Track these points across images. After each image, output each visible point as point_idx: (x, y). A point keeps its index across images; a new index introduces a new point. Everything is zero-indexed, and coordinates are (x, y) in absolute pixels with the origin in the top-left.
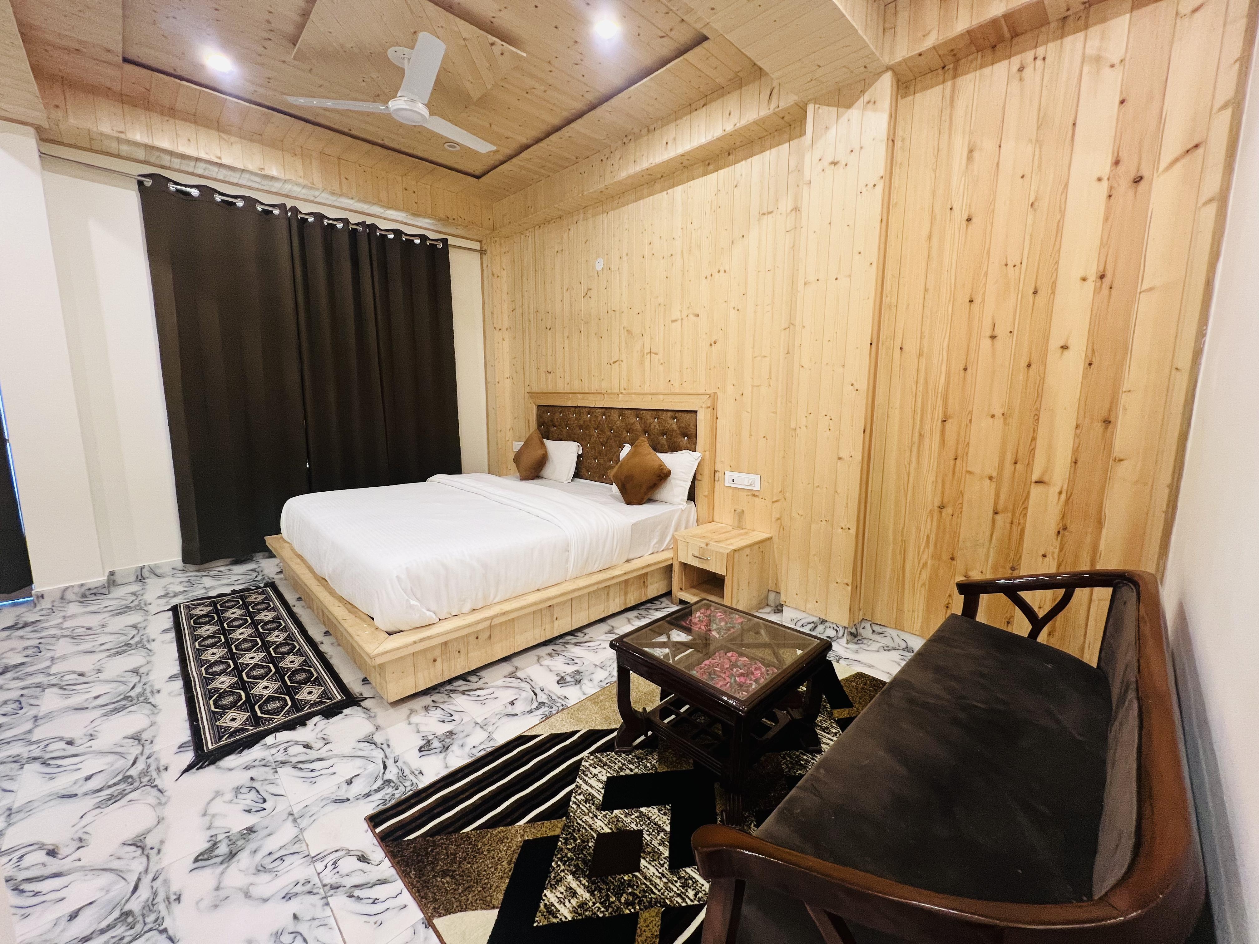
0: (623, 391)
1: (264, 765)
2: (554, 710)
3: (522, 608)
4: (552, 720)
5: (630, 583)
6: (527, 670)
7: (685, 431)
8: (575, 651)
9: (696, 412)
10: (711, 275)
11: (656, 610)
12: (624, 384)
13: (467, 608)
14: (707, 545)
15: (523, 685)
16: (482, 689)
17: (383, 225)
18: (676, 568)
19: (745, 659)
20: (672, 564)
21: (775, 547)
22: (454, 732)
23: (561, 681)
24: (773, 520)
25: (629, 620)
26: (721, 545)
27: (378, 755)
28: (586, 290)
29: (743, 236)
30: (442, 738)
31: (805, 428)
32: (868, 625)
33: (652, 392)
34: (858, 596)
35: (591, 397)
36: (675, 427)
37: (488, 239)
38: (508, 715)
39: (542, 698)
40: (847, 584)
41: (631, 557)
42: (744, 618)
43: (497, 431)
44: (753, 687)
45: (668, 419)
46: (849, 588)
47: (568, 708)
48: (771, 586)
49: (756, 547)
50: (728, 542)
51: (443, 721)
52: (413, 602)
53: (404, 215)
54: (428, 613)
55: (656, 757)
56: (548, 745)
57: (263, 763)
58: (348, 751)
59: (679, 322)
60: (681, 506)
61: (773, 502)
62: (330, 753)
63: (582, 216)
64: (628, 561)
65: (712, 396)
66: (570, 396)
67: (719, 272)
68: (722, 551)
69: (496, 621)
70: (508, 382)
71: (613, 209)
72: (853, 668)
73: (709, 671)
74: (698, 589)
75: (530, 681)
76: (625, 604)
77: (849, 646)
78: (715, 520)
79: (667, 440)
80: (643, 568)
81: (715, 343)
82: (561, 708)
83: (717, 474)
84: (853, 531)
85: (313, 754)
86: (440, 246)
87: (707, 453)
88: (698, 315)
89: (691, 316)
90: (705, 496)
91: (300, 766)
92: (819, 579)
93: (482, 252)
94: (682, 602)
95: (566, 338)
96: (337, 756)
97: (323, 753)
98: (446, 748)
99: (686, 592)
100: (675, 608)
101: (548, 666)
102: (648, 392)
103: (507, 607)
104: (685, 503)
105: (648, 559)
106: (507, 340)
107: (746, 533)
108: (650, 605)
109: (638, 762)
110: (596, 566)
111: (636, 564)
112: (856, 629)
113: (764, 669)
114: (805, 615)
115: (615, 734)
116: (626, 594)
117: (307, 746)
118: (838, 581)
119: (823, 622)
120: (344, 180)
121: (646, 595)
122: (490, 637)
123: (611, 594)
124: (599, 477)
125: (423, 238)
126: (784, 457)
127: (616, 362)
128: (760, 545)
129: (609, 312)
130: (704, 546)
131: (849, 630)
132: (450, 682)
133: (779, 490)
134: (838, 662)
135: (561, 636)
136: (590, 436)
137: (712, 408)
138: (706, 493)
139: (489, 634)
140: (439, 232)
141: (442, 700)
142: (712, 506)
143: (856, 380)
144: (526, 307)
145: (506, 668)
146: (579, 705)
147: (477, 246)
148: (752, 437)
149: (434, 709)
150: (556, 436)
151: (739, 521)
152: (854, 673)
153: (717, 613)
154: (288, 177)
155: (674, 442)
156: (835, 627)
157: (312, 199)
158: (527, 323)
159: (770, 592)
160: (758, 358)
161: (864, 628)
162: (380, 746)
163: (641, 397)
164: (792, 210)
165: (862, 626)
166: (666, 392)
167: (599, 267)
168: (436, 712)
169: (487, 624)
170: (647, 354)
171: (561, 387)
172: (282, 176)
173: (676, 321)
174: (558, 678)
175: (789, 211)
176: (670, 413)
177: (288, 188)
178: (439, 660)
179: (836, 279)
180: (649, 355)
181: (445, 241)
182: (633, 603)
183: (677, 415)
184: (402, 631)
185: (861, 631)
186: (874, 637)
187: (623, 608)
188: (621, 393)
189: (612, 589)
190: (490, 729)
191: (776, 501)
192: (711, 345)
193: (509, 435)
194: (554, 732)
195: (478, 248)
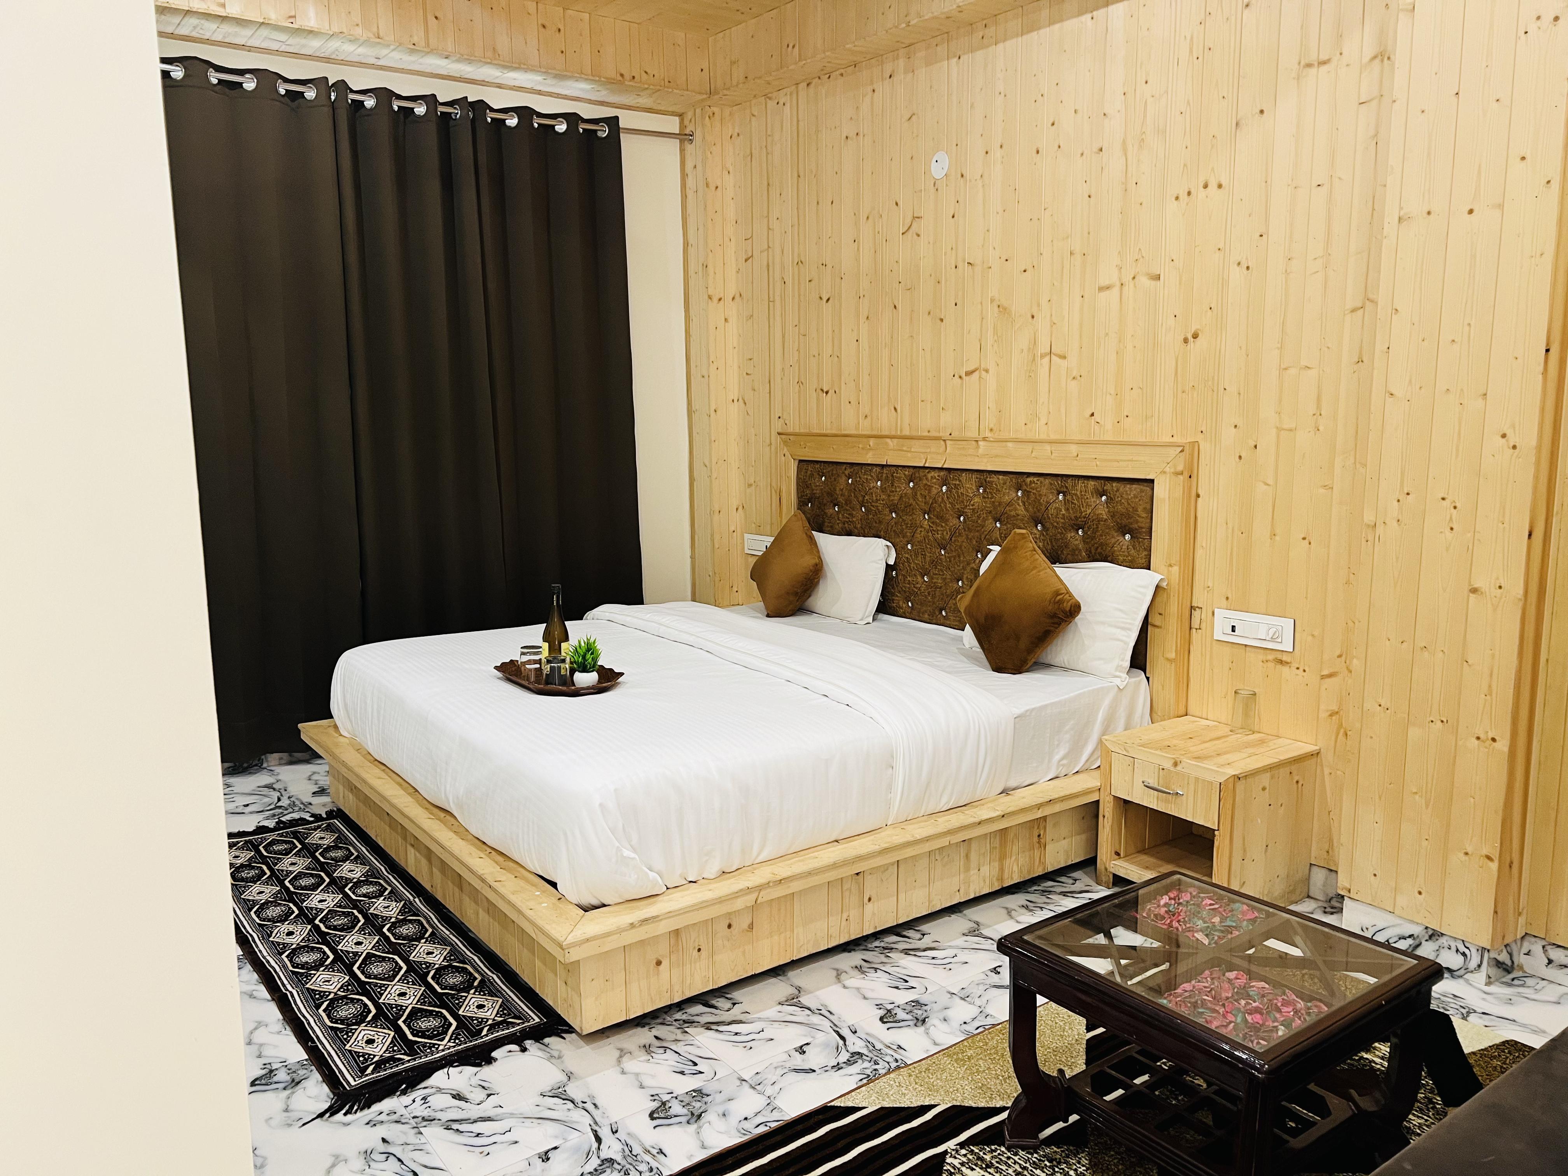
0: (988, 434)
1: (397, 1122)
2: (882, 1068)
3: (810, 874)
4: (881, 1083)
5: (1011, 835)
6: (818, 993)
7: (1125, 521)
8: (909, 965)
9: (1152, 481)
10: (1189, 193)
11: (1064, 894)
12: (989, 420)
13: (712, 870)
14: (1176, 764)
15: (816, 1019)
16: (741, 1022)
17: (497, 100)
18: (1107, 810)
19: (1263, 984)
20: (1098, 802)
21: (1327, 771)
22: (704, 1091)
23: (888, 1017)
24: (1324, 715)
25: (1009, 912)
26: (1207, 764)
27: (582, 1119)
28: (908, 221)
29: (1262, 112)
30: (687, 1099)
31: (1395, 523)
32: (1537, 948)
33: (1053, 437)
34: (1515, 881)
35: (917, 446)
36: (1103, 512)
37: (698, 111)
38: (796, 1071)
39: (856, 1045)
40: (1489, 858)
41: (1012, 783)
42: (1260, 911)
43: (712, 512)
44: (1280, 1033)
45: (1089, 495)
46: (1494, 866)
47: (907, 1065)
48: (1316, 853)
49: (1284, 772)
50: (1221, 760)
51: (682, 1073)
52: (627, 853)
53: (539, 78)
54: (652, 875)
55: (1085, 1161)
56: (879, 1125)
57: (394, 1117)
58: (527, 1107)
59: (1115, 291)
60: (1117, 682)
61: (1323, 677)
62: (499, 1110)
63: (901, 62)
64: (1005, 792)
65: (1187, 449)
66: (872, 442)
67: (1206, 186)
68: (1209, 777)
69: (765, 896)
70: (734, 408)
71: (972, 50)
72: (1499, 1032)
73: (1193, 1000)
74: (1152, 856)
75: (827, 1014)
76: (1001, 879)
77: (1492, 989)
78: (1190, 711)
79: (1084, 539)
80: (1039, 806)
81: (1195, 336)
82: (894, 1065)
83: (1196, 614)
84: (1503, 745)
85: (473, 1111)
86: (604, 132)
87: (1176, 569)
88: (1158, 278)
89: (1144, 281)
90: (1170, 660)
91: (455, 1126)
92: (1424, 843)
93: (685, 137)
94: (1118, 880)
95: (862, 319)
96: (512, 1115)
97: (487, 1108)
98: (696, 1117)
99: (1126, 861)
100: (1102, 892)
101: (858, 989)
102: (1043, 436)
103: (783, 870)
104: (1125, 675)
105: (1046, 790)
106: (733, 320)
107: (1262, 742)
108: (1050, 883)
109: (1052, 1167)
110: (944, 800)
111: (1024, 798)
112: (1511, 955)
113: (1301, 1004)
114: (1389, 920)
115: (1004, 1115)
116: (1002, 858)
117: (458, 1097)
118: (1469, 850)
119: (1434, 935)
120: (432, 21)
121: (1042, 862)
122: (751, 927)
123: (973, 856)
124: (932, 614)
125: (572, 118)
126: (1348, 583)
127: (972, 372)
128: (1294, 768)
129: (960, 266)
130: (1168, 765)
131: (1493, 955)
132: (680, 1006)
133: (1338, 653)
134: (1464, 1018)
135: (877, 935)
136: (914, 527)
137: (1186, 475)
138: (1172, 655)
139: (749, 921)
140: (602, 103)
141: (673, 1037)
142: (1184, 682)
143: (1513, 426)
144: (778, 251)
145: (778, 988)
146: (928, 1061)
147: (672, 125)
148: (1277, 538)
149: (662, 1051)
150: (838, 527)
151: (1246, 714)
152: (1498, 1041)
153: (1203, 899)
154: (336, 29)
155: (1102, 545)
156: (1462, 949)
157: (372, 61)
158: (779, 284)
159: (1314, 869)
160: (1293, 371)
161: (1528, 954)
162: (581, 1105)
163: (1029, 447)
164: (1375, 57)
165: (1525, 950)
166: (1084, 438)
167: (938, 171)
168: (665, 1056)
169: (750, 900)
170: (1042, 356)
171: (850, 423)
172: (325, 27)
173: (1108, 288)
174: (882, 1012)
175: (1366, 60)
176: (1092, 483)
177: (333, 47)
178: (665, 963)
179: (1471, 212)
180: (1047, 359)
181: (613, 122)
182: (1016, 879)
183: (1108, 487)
184: (604, 905)
185: (1521, 959)
186: (1551, 973)
187: (997, 887)
188: (984, 439)
189: (974, 846)
190: (769, 1091)
191: (1330, 676)
192: (1186, 341)
193: (737, 519)
194: (886, 1104)
195: (677, 131)
